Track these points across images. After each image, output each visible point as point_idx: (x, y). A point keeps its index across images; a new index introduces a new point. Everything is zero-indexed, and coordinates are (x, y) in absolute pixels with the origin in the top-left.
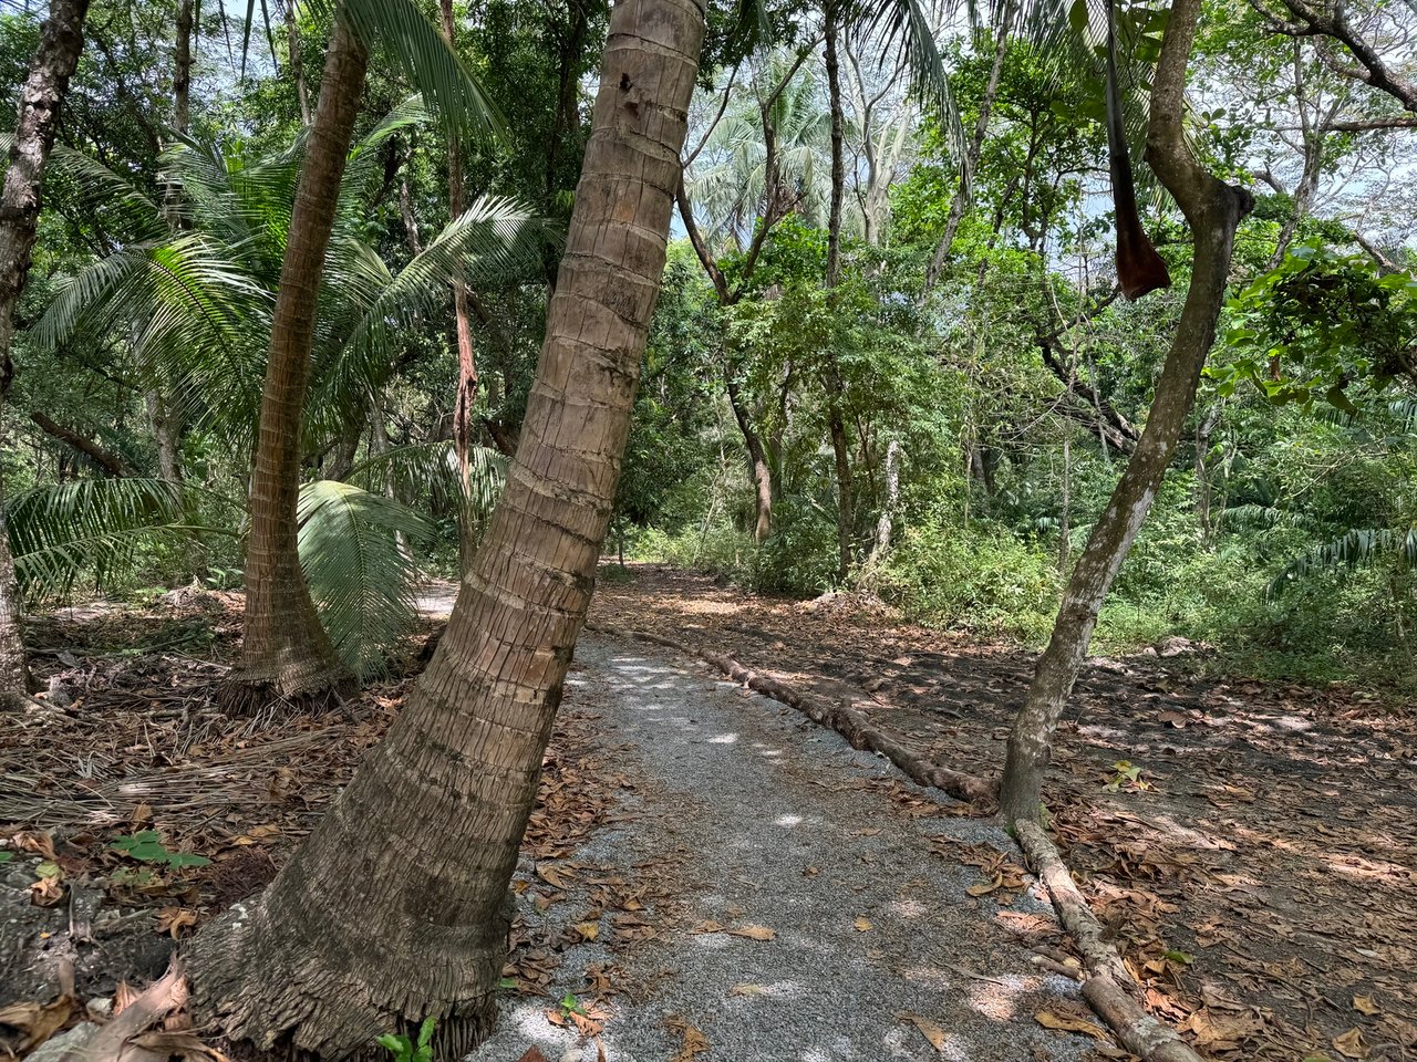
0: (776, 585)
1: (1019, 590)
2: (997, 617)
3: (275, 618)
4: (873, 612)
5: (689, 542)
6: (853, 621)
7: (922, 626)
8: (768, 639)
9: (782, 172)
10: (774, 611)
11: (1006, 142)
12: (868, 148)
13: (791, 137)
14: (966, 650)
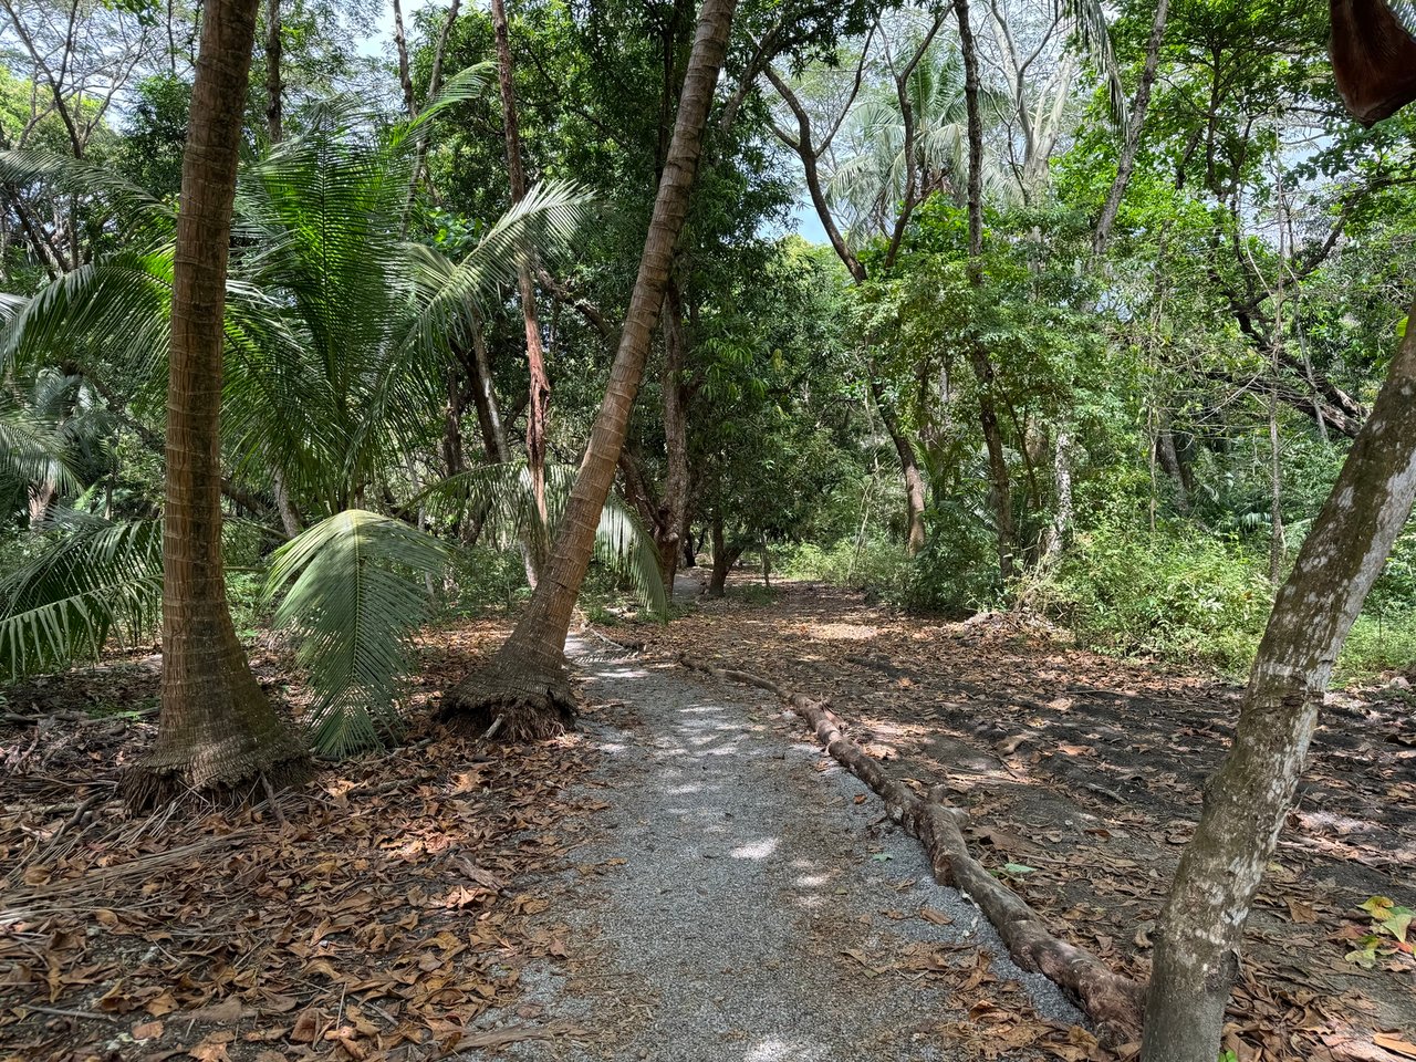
0: (928, 604)
1: (1217, 606)
2: (1191, 640)
3: (189, 686)
4: (1037, 635)
5: (846, 558)
6: (1010, 646)
7: (1096, 653)
8: (894, 674)
9: (927, 152)
10: (917, 636)
11: (1185, 92)
12: (1023, 116)
13: (937, 116)
14: (1150, 685)
